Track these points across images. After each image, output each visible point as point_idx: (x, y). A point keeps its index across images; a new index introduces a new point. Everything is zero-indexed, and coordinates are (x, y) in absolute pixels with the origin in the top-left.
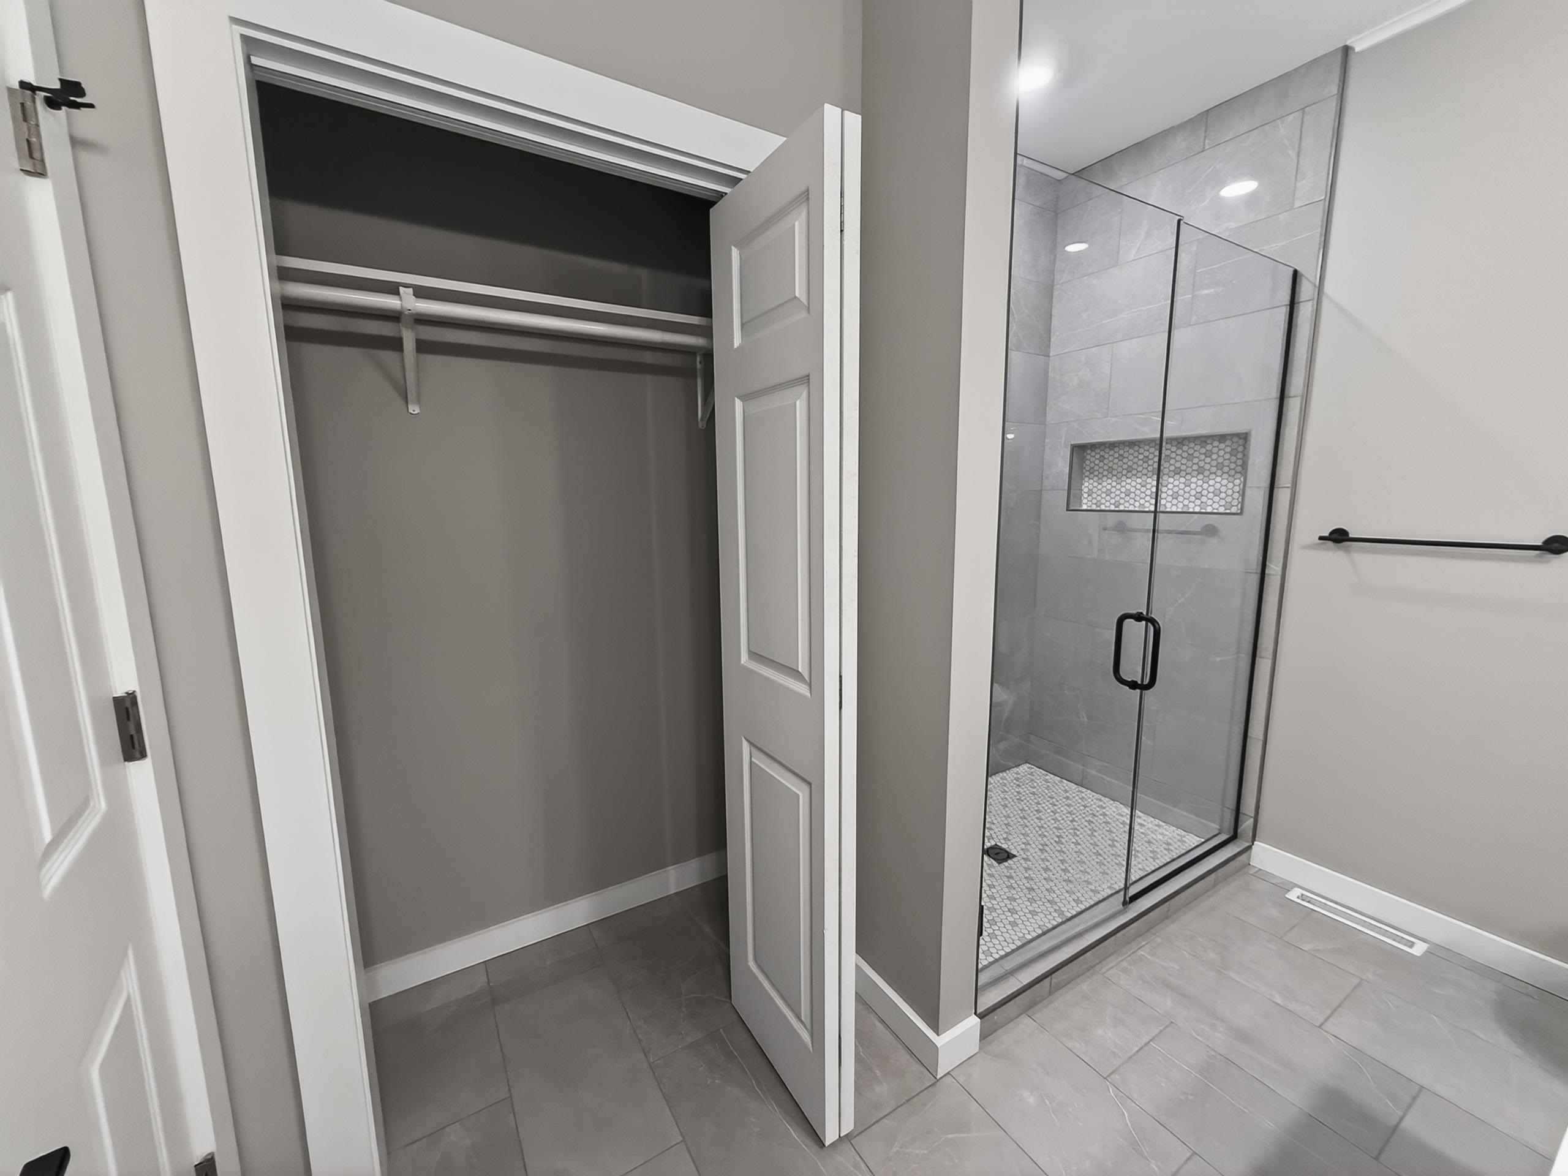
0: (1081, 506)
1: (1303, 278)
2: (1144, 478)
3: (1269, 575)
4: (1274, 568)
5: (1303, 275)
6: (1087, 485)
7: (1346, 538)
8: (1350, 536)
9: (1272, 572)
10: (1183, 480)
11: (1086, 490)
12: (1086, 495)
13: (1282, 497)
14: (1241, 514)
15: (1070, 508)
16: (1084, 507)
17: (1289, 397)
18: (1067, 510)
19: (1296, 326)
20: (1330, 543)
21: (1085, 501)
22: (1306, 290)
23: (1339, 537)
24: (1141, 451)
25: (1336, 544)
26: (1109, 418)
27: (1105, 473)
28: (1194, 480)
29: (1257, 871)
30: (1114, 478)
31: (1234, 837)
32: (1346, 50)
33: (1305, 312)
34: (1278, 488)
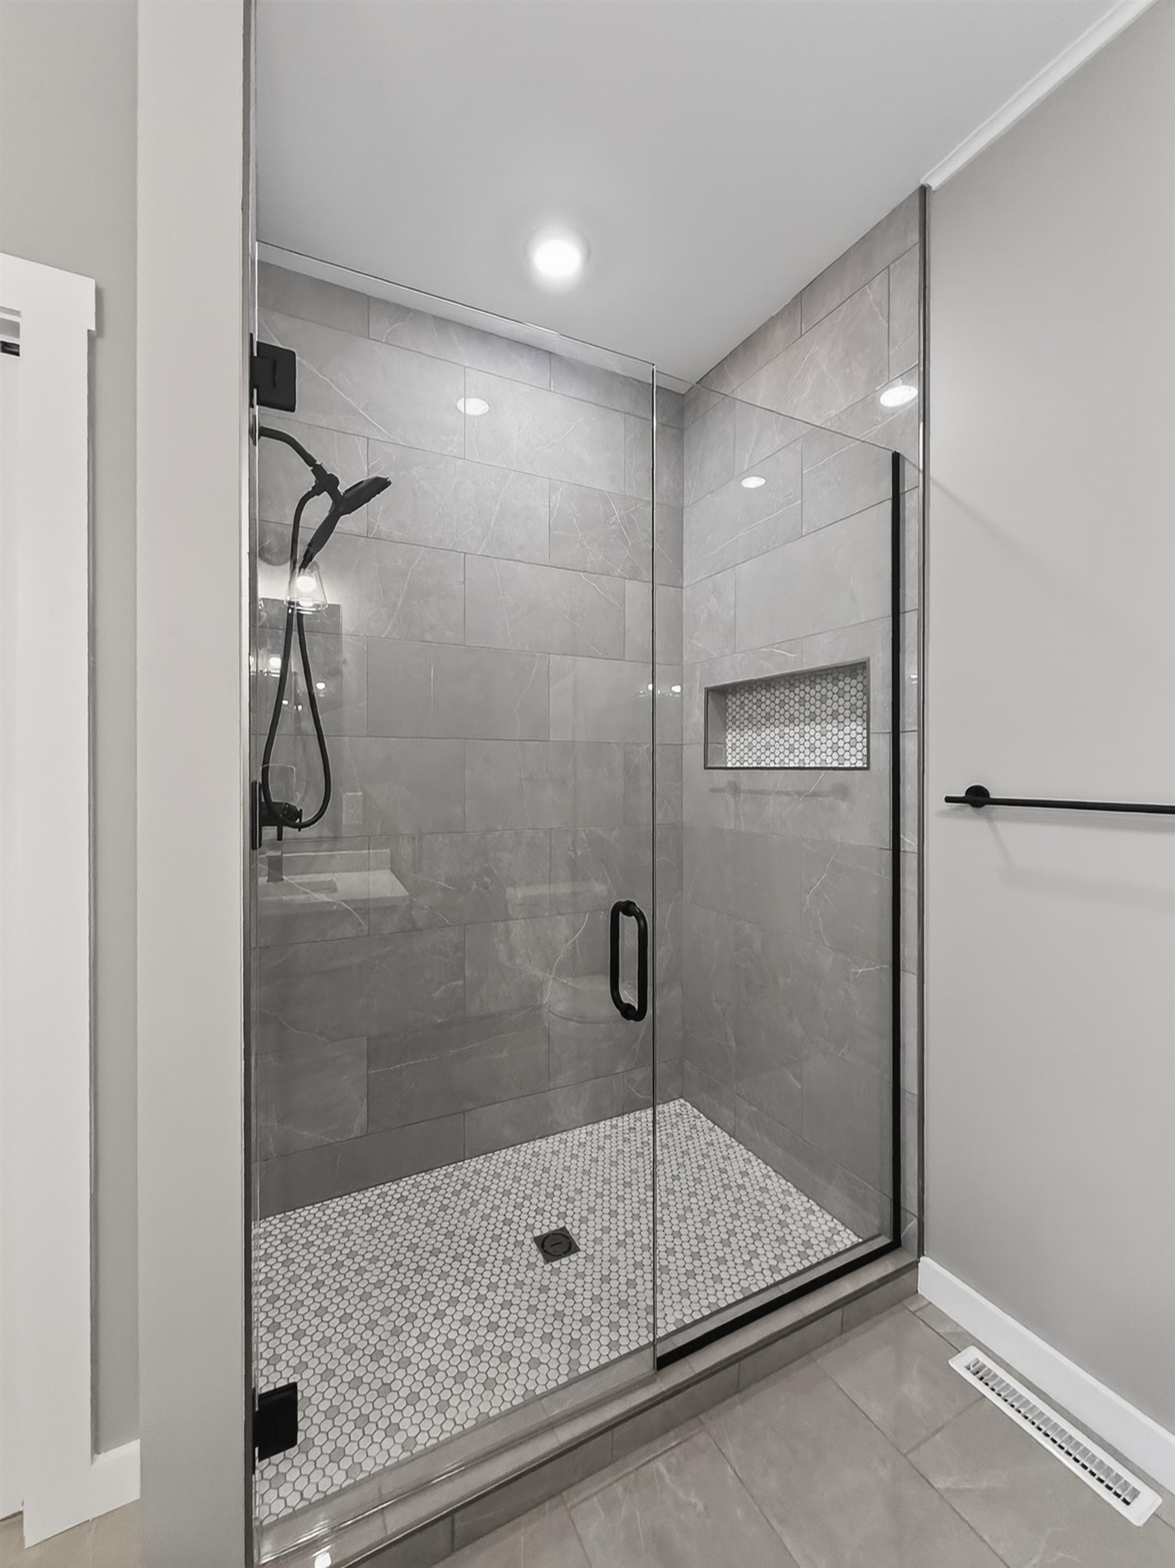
0: (727, 763)
1: (906, 462)
2: (782, 727)
3: (904, 852)
4: (909, 841)
5: (904, 458)
6: (730, 738)
7: (986, 799)
8: (991, 797)
9: (907, 849)
10: (818, 728)
11: (730, 744)
12: (730, 750)
13: (909, 745)
14: (867, 769)
15: (709, 765)
16: (729, 765)
17: (905, 612)
18: (705, 768)
19: (904, 521)
20: (968, 809)
21: (730, 757)
22: (910, 476)
23: (977, 797)
24: (777, 693)
25: (973, 808)
26: (736, 655)
27: (746, 722)
28: (829, 727)
29: (927, 1305)
30: (755, 729)
31: (896, 1244)
32: (924, 190)
33: (911, 503)
34: (904, 732)
